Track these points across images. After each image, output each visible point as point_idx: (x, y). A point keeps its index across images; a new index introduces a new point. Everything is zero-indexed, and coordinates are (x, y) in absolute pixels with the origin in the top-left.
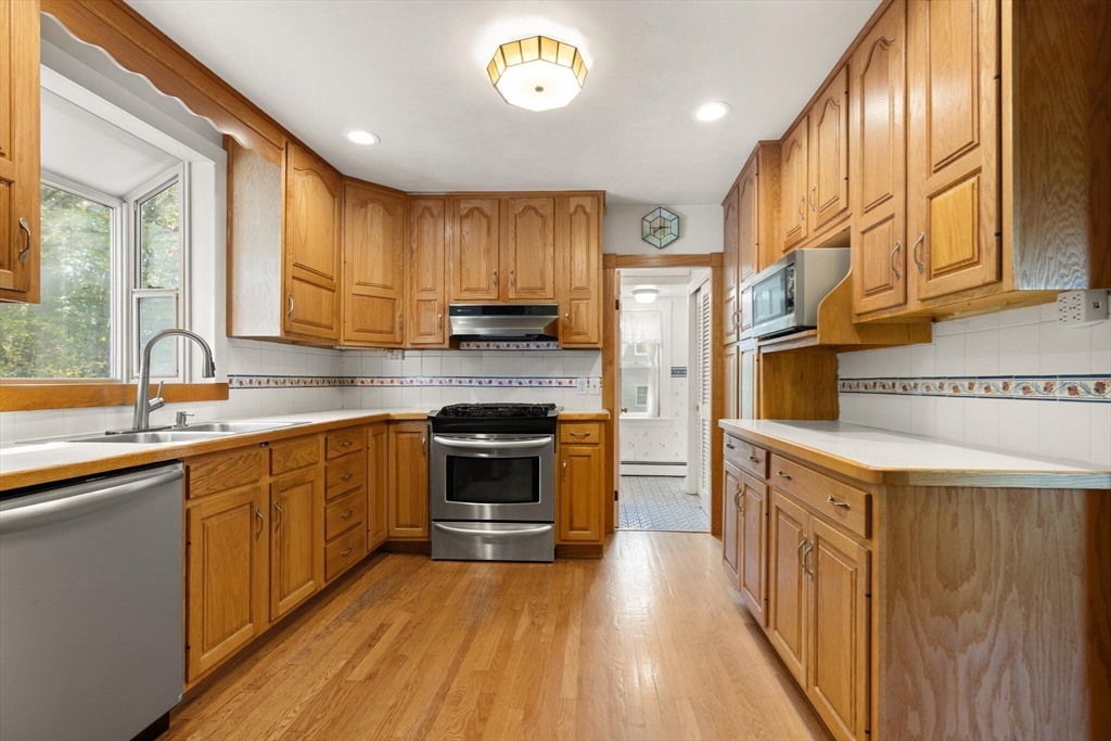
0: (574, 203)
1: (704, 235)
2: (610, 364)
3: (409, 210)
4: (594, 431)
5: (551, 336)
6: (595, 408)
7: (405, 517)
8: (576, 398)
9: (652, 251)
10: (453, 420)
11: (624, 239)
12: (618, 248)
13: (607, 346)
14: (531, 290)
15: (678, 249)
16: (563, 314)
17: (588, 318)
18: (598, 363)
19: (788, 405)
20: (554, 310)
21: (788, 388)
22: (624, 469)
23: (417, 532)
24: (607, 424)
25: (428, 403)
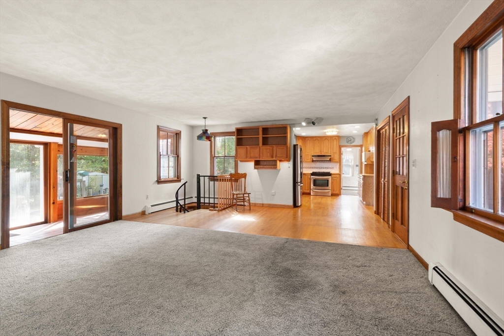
0: (334, 138)
1: (358, 142)
2: (340, 165)
3: (305, 139)
4: (338, 176)
5: (330, 160)
6: (337, 172)
7: (306, 189)
8: (334, 170)
9: (349, 144)
10: (313, 174)
11: (343, 142)
12: (342, 144)
13: (340, 162)
14: (326, 153)
15: (353, 144)
16: (332, 157)
17: (336, 157)
18: (338, 164)
19: (369, 171)
20: (330, 156)
21: (369, 169)
22: (343, 188)
23: (308, 191)
24: (340, 175)
25: (311, 171)
